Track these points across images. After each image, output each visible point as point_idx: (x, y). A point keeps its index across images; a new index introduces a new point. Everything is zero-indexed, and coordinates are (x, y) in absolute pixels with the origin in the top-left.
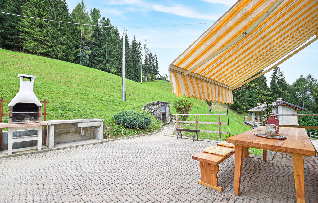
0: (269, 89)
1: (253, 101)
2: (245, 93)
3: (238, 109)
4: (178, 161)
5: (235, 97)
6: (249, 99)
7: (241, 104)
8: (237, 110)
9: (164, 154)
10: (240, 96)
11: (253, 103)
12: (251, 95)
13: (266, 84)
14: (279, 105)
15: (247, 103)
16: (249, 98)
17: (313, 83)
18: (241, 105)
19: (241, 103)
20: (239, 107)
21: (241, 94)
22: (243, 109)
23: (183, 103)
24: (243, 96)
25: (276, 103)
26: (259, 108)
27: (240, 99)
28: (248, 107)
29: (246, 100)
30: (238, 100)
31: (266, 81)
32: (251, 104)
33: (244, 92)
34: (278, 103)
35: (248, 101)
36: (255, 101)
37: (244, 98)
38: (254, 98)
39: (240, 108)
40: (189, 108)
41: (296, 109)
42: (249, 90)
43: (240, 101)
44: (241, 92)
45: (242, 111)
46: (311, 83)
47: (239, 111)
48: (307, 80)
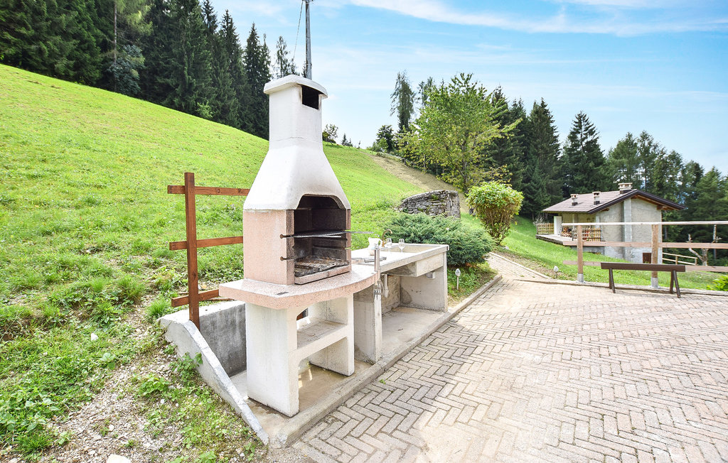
0: (563, 162)
17: (651, 151)
26: (575, 204)
41: (660, 206)
46: (647, 151)
48: (639, 145)
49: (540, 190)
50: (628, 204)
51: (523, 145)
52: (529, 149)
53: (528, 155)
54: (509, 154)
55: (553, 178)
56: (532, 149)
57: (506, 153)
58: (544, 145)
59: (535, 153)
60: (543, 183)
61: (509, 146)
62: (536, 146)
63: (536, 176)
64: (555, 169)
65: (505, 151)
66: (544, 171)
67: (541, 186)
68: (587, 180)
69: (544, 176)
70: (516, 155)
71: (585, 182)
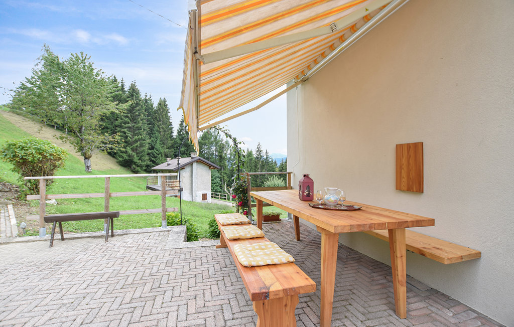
0: (175, 139)
1: (156, 155)
2: (145, 142)
3: (134, 166)
4: (128, 316)
5: (129, 147)
6: (150, 151)
7: (138, 158)
8: (132, 167)
9: (49, 314)
10: (137, 146)
11: (155, 157)
12: (153, 145)
13: (172, 132)
14: (194, 162)
15: (147, 158)
16: (150, 149)
17: (218, 138)
18: (139, 160)
19: (138, 156)
20: (135, 163)
21: (139, 143)
22: (141, 166)
23: (38, 149)
24: (142, 146)
25: (190, 158)
26: (169, 165)
27: (136, 150)
28: (149, 163)
29: (146, 153)
30: (133, 151)
31: (173, 128)
32: (153, 159)
33: (144, 140)
34: (192, 158)
35: (148, 154)
36: (158, 155)
37: (142, 149)
38: (157, 150)
39: (136, 165)
40: (58, 163)
41: (210, 167)
42: (150, 138)
43: (137, 154)
44: (139, 139)
45: (139, 169)
46: (216, 138)
47: (134, 169)
48: (213, 134)
49: (160, 155)
50: (195, 165)
51: (149, 124)
52: (154, 127)
53: (153, 132)
54: (139, 128)
55: (168, 148)
56: (156, 128)
57: (137, 127)
58: (164, 126)
59: (157, 131)
60: (162, 151)
61: (139, 123)
62: (158, 126)
63: (158, 146)
64: (170, 143)
65: (136, 126)
66: (163, 143)
67: (161, 153)
68: (187, 151)
69: (163, 147)
70: (144, 130)
71: (186, 152)
